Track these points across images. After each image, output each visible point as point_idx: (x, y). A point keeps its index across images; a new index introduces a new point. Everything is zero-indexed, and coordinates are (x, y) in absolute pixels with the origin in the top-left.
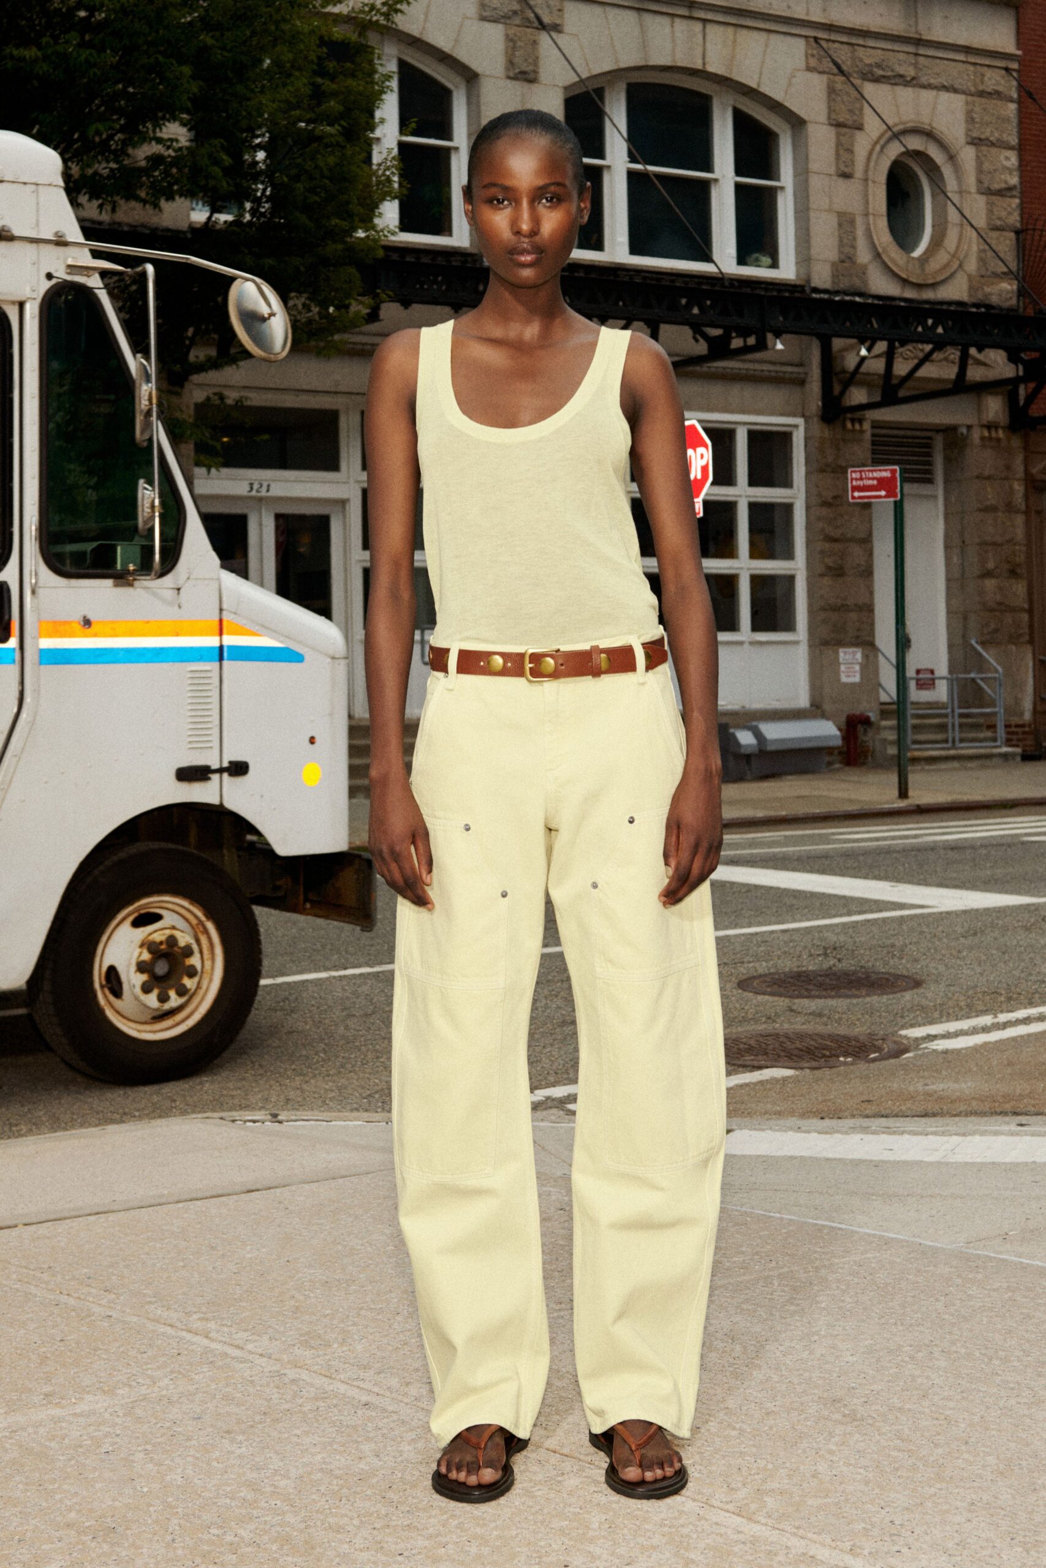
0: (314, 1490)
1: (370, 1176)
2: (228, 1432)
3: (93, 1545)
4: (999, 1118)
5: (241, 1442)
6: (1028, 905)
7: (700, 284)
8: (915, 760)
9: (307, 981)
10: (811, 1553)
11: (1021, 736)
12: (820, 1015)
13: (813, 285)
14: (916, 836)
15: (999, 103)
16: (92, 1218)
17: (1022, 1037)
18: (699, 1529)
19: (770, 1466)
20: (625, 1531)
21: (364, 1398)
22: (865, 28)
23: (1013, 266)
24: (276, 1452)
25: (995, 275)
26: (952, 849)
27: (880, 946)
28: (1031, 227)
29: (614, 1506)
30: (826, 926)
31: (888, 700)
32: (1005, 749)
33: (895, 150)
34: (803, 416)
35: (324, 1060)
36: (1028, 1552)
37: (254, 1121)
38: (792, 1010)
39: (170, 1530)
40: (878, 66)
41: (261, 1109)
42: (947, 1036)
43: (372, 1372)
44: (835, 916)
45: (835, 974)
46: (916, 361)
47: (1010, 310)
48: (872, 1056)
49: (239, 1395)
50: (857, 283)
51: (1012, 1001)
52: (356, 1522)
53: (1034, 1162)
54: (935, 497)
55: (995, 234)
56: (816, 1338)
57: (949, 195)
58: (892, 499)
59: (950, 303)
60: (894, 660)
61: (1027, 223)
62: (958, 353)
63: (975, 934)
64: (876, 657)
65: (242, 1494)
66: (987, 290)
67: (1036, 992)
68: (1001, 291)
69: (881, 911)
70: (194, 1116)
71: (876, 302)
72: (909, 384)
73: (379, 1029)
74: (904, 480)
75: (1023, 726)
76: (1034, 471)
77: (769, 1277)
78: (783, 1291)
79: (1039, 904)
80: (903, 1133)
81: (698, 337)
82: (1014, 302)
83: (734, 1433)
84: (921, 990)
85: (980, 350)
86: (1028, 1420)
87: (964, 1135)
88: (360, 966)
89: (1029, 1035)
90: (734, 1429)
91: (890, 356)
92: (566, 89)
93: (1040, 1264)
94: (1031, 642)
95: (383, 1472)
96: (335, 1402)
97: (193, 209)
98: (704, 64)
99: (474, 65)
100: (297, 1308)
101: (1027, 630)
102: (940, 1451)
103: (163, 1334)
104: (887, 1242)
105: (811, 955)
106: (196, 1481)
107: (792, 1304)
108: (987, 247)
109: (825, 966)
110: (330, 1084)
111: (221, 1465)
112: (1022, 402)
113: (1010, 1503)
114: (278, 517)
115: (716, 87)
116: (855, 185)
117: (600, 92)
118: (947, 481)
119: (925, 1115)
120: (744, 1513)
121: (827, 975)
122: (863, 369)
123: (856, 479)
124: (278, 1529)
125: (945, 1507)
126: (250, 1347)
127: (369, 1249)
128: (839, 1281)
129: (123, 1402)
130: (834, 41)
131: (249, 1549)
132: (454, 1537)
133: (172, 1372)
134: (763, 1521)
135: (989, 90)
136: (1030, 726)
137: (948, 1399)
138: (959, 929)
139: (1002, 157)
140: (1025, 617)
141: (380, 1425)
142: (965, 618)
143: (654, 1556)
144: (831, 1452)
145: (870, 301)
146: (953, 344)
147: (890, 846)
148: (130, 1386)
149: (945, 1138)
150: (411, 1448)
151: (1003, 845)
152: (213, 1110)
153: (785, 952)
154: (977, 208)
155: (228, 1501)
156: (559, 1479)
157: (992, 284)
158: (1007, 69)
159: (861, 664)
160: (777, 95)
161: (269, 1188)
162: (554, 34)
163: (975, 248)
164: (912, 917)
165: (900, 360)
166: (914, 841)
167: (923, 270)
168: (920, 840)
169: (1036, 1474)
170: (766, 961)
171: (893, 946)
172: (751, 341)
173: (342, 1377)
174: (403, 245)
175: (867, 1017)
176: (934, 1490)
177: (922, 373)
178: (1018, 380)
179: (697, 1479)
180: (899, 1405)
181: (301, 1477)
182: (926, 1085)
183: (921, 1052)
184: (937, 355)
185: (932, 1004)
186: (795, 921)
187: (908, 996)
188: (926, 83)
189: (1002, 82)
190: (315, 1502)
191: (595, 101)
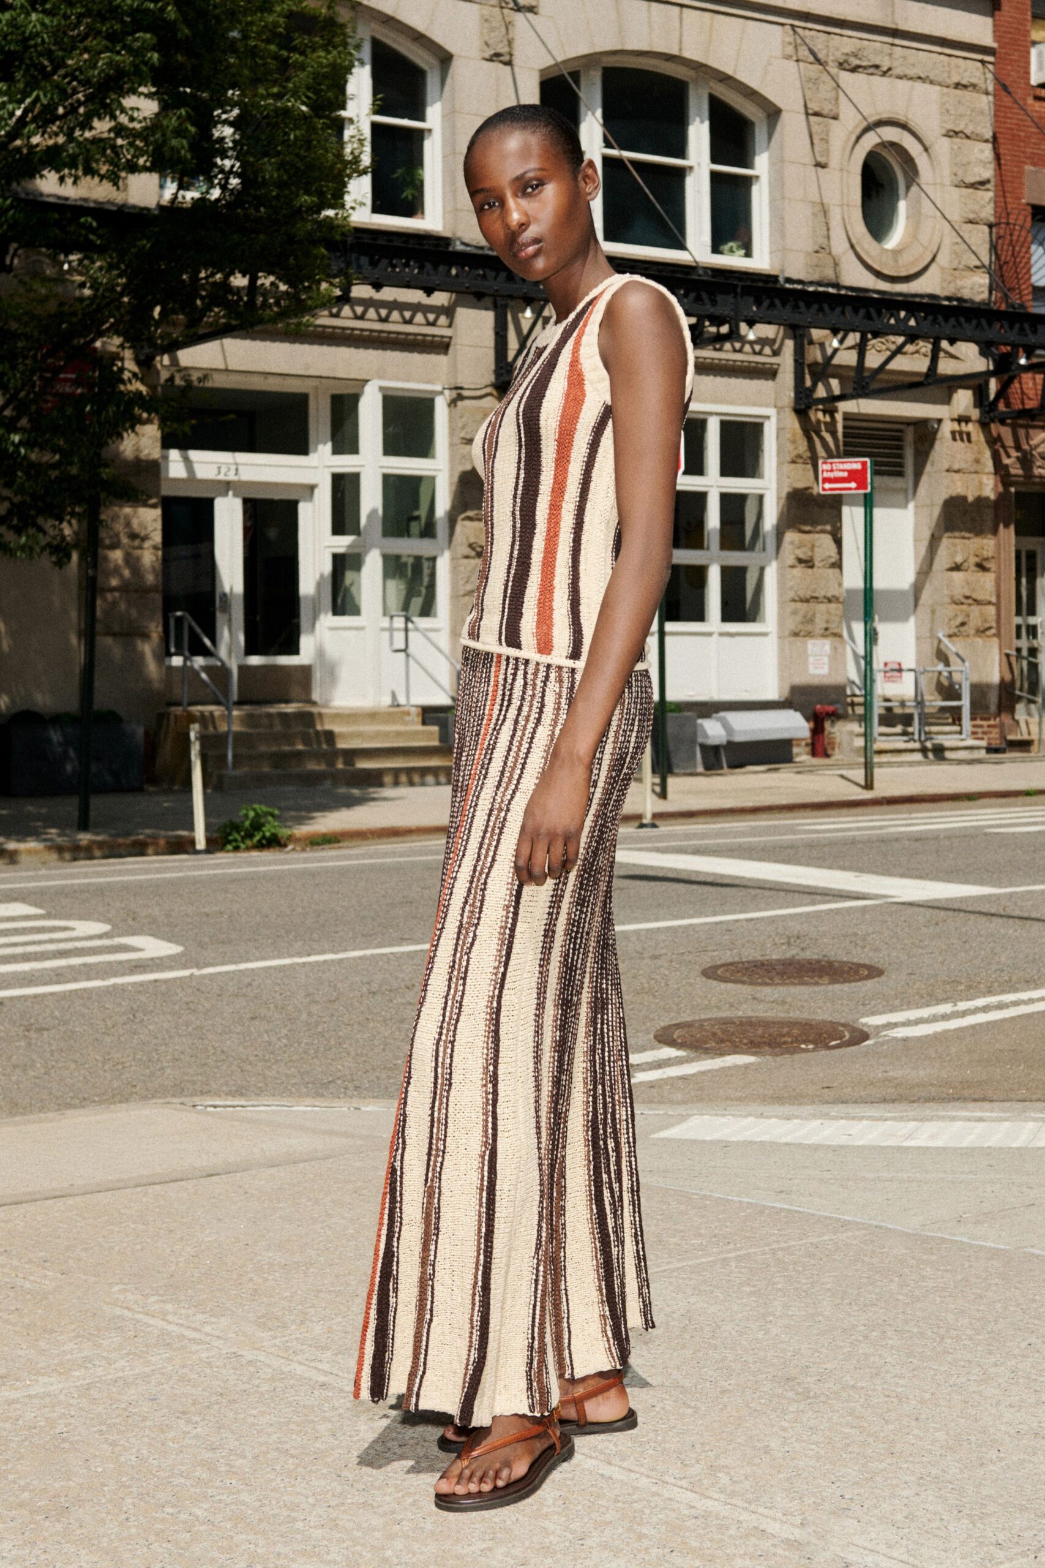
0: (270, 1469)
1: (332, 1160)
2: (183, 1413)
3: (47, 1524)
4: (957, 1104)
5: (196, 1423)
6: (990, 895)
7: (674, 272)
8: (880, 752)
9: (269, 968)
10: (762, 1527)
11: (986, 729)
12: (784, 1003)
13: (787, 275)
14: (881, 828)
15: (975, 94)
16: (50, 1202)
17: (980, 1025)
18: (653, 1505)
20: (580, 1507)
21: (322, 1379)
22: (842, 17)
23: (986, 260)
24: (232, 1432)
25: (969, 268)
26: (917, 840)
27: (842, 935)
28: (1003, 221)
29: (568, 1483)
30: (790, 915)
31: (855, 691)
32: (971, 742)
33: (870, 141)
34: (775, 407)
35: (286, 1046)
36: (974, 1525)
37: (215, 1107)
38: (754, 998)
39: (125, 1509)
40: (855, 55)
41: (222, 1094)
42: (908, 1023)
43: (329, 1353)
44: (799, 906)
45: (799, 962)
46: (888, 353)
47: (983, 302)
48: (833, 1043)
49: (196, 1376)
50: (829, 274)
51: (972, 990)
52: (311, 1500)
53: (990, 1147)
54: (905, 489)
55: (968, 227)
56: (771, 1318)
57: (923, 186)
58: (862, 492)
59: (922, 296)
60: (862, 652)
61: (1000, 218)
62: (930, 346)
63: (937, 924)
64: (844, 647)
65: (197, 1474)
66: (959, 283)
67: (995, 981)
68: (974, 285)
69: (845, 901)
70: (153, 1101)
71: (850, 293)
72: (881, 376)
74: (875, 473)
75: (988, 719)
76: (1003, 465)
77: (724, 1259)
78: (740, 1272)
79: (999, 895)
80: (862, 1118)
82: (985, 296)
83: (689, 1411)
84: (883, 978)
85: (952, 342)
86: (977, 1397)
87: (921, 1120)
88: (324, 952)
89: (988, 1023)
90: (689, 1407)
91: (861, 349)
92: (541, 71)
93: (993, 1245)
94: (998, 635)
95: (339, 1451)
96: (292, 1382)
98: (681, 49)
99: (450, 47)
100: (256, 1290)
101: (994, 624)
102: (891, 1427)
104: (845, 1224)
105: (775, 944)
106: (151, 1461)
107: (748, 1285)
108: (959, 240)
109: (788, 955)
110: (293, 1070)
111: (176, 1446)
112: (992, 396)
114: (246, 502)
115: (692, 73)
116: (831, 175)
117: (576, 77)
118: (917, 475)
119: (884, 1101)
120: (697, 1489)
121: (790, 964)
122: (836, 361)
123: (827, 471)
124: (234, 1507)
125: (894, 1482)
126: (208, 1329)
127: (329, 1233)
128: (795, 1263)
129: (78, 1384)
130: (810, 29)
131: (204, 1527)
132: (409, 1513)
133: (128, 1354)
134: (716, 1496)
135: (964, 82)
136: (995, 719)
137: (901, 1377)
139: (976, 150)
140: (992, 610)
141: (337, 1404)
142: (933, 612)
143: (607, 1532)
144: (784, 1429)
145: (843, 292)
146: (925, 337)
147: (854, 837)
148: (86, 1368)
149: (902, 1124)
150: (366, 1427)
151: (966, 837)
152: (174, 1096)
153: (749, 941)
154: (952, 200)
155: (183, 1480)
157: (964, 277)
158: (982, 62)
159: (829, 657)
160: (754, 82)
162: (530, 15)
163: (948, 242)
164: (875, 907)
165: (873, 351)
166: (879, 832)
167: (896, 261)
168: (884, 831)
169: (984, 1449)
170: (730, 950)
171: (856, 935)
172: (724, 329)
173: (299, 1358)
174: (375, 227)
175: (829, 1005)
176: (884, 1465)
177: (893, 366)
178: (988, 374)
179: (651, 1456)
180: (852, 1383)
181: (256, 1457)
182: (886, 1072)
183: (880, 1040)
184: (909, 348)
185: (893, 993)
186: (760, 910)
187: (870, 984)
188: (901, 74)
189: (978, 74)
190: (270, 1481)
191: (570, 85)
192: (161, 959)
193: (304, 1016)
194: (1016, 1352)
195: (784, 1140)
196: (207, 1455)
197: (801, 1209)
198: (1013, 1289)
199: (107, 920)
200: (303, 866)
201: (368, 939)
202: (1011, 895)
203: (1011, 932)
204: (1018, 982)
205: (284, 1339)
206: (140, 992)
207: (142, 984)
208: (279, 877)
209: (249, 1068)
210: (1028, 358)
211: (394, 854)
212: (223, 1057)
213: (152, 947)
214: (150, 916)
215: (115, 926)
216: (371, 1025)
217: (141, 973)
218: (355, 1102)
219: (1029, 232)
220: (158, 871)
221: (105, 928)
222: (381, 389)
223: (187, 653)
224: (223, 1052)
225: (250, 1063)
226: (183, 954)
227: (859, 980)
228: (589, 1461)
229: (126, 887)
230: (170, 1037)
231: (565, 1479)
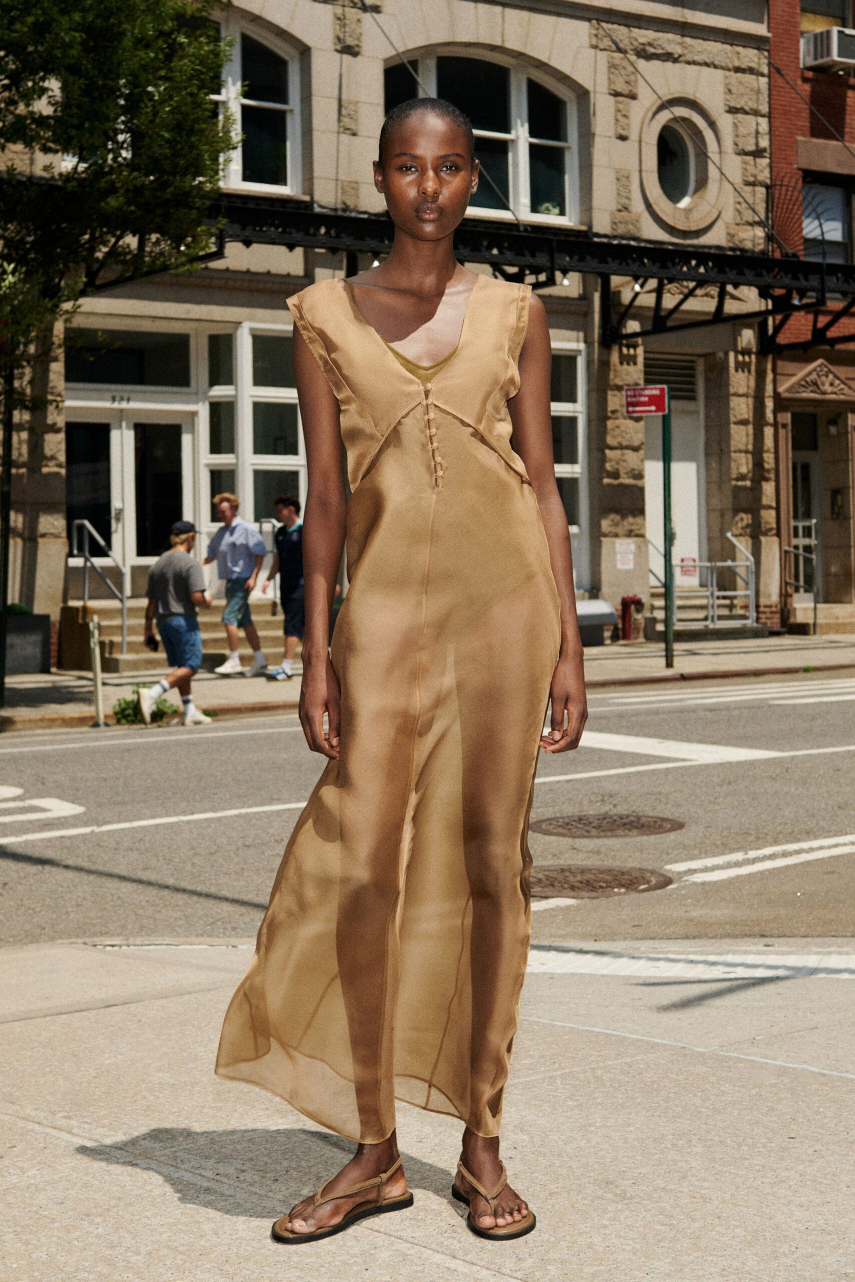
0: (161, 1265)
1: (212, 992)
2: (87, 1215)
4: (749, 939)
5: (98, 1224)
6: (774, 759)
7: (499, 229)
8: (679, 635)
9: (159, 825)
11: (768, 615)
12: (598, 852)
13: (594, 231)
14: (680, 700)
15: (752, 77)
17: (768, 870)
19: (553, 1239)
22: (639, 12)
23: (764, 216)
24: (128, 1232)
25: (749, 224)
27: (649, 794)
28: (778, 183)
29: (419, 1275)
30: (603, 776)
31: (657, 584)
32: (756, 626)
33: (665, 117)
34: (586, 342)
37: (113, 946)
38: (574, 849)
40: (650, 44)
41: (118, 935)
42: (706, 870)
43: (212, 1161)
44: (611, 768)
45: (611, 817)
46: (681, 297)
47: (760, 253)
48: (642, 887)
49: (97, 1183)
50: (632, 229)
51: (761, 840)
54: (697, 412)
55: (749, 189)
57: (710, 155)
58: (660, 414)
59: (710, 247)
60: (662, 550)
61: (775, 180)
62: (717, 289)
63: (730, 783)
64: (647, 546)
65: (99, 1269)
66: (741, 236)
67: (781, 832)
68: (753, 237)
69: (650, 763)
70: (60, 941)
71: (648, 245)
72: (676, 316)
73: (222, 866)
74: (671, 397)
75: (770, 606)
76: (781, 389)
77: (551, 1077)
78: (564, 1089)
79: (783, 758)
81: (497, 274)
82: (762, 246)
84: (684, 831)
85: (736, 286)
86: (771, 1198)
88: (205, 811)
89: (774, 869)
91: (659, 291)
92: (386, 61)
93: (782, 1064)
94: (778, 534)
95: (220, 1248)
97: (64, 160)
98: (503, 41)
99: (307, 39)
100: (148, 1107)
101: (775, 526)
102: (697, 1225)
103: (33, 1130)
104: (654, 1046)
105: (591, 801)
106: (59, 1257)
107: (572, 1099)
108: (741, 200)
109: (603, 811)
110: (179, 913)
111: (81, 1244)
112: (771, 331)
113: (756, 1268)
114: (137, 426)
115: (513, 61)
116: (631, 146)
117: (414, 64)
118: (707, 398)
119: (687, 938)
121: (604, 819)
122: (638, 303)
123: (631, 396)
125: (701, 1273)
128: (611, 1080)
130: (613, 23)
133: (39, 1163)
135: (743, 66)
136: (776, 606)
137: (704, 1180)
138: (716, 780)
139: (755, 123)
140: (773, 514)
142: (722, 515)
144: (605, 1227)
145: (643, 244)
146: (713, 282)
147: (657, 709)
150: (244, 1227)
151: (753, 707)
152: (77, 937)
153: (569, 799)
154: (734, 166)
155: (86, 1275)
156: (373, 1252)
157: (746, 231)
158: (758, 49)
159: (634, 553)
160: (565, 68)
161: (126, 1003)
162: (374, 14)
163: (731, 201)
164: (676, 769)
165: (669, 295)
167: (687, 218)
168: (683, 704)
169: (777, 1244)
170: (554, 807)
171: (660, 793)
172: (542, 277)
173: (186, 1166)
174: (246, 193)
175: (638, 854)
176: (691, 1258)
177: (687, 306)
178: (767, 313)
179: (490, 1251)
180: (662, 1186)
181: (150, 1253)
182: (687, 912)
183: (682, 884)
184: (699, 292)
185: (692, 843)
186: (577, 772)
187: (672, 836)
188: (690, 60)
189: (756, 60)
190: (161, 1275)
191: (408, 70)
192: (65, 818)
193: (189, 867)
194: (804, 1157)
195: (600, 972)
196: (107, 1252)
197: (615, 1033)
198: (800, 1103)
199: (20, 785)
200: (187, 737)
201: (243, 799)
202: (793, 758)
203: (793, 789)
204: (800, 833)
205: (173, 1149)
206: (48, 847)
207: (49, 840)
208: (165, 747)
209: (141, 912)
210: (801, 299)
211: (264, 726)
212: (119, 902)
213: (59, 808)
214: (55, 781)
215: (27, 791)
216: (246, 874)
217: (49, 830)
218: (234, 941)
219: (800, 192)
220: (63, 742)
221: (18, 791)
222: (251, 329)
223: (87, 554)
224: (119, 898)
225: (142, 908)
226: (84, 814)
227: (662, 833)
228: (436, 1255)
229: (35, 757)
230: (74, 886)
231: (416, 1272)
